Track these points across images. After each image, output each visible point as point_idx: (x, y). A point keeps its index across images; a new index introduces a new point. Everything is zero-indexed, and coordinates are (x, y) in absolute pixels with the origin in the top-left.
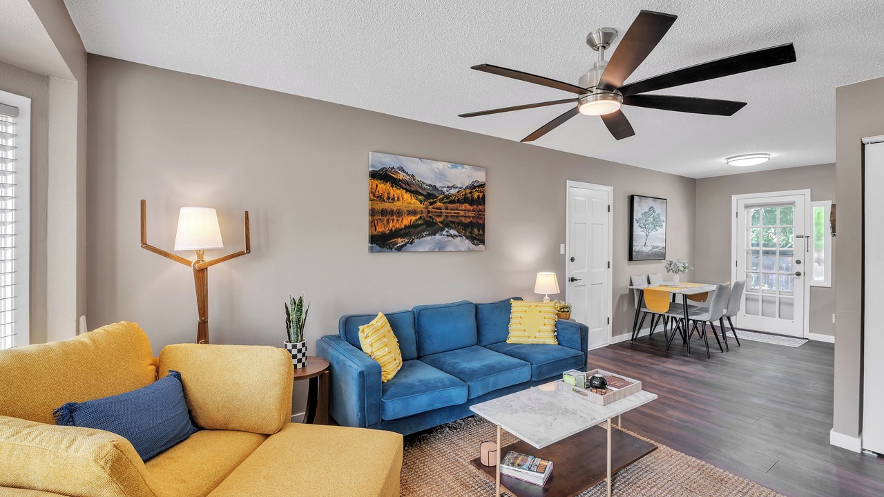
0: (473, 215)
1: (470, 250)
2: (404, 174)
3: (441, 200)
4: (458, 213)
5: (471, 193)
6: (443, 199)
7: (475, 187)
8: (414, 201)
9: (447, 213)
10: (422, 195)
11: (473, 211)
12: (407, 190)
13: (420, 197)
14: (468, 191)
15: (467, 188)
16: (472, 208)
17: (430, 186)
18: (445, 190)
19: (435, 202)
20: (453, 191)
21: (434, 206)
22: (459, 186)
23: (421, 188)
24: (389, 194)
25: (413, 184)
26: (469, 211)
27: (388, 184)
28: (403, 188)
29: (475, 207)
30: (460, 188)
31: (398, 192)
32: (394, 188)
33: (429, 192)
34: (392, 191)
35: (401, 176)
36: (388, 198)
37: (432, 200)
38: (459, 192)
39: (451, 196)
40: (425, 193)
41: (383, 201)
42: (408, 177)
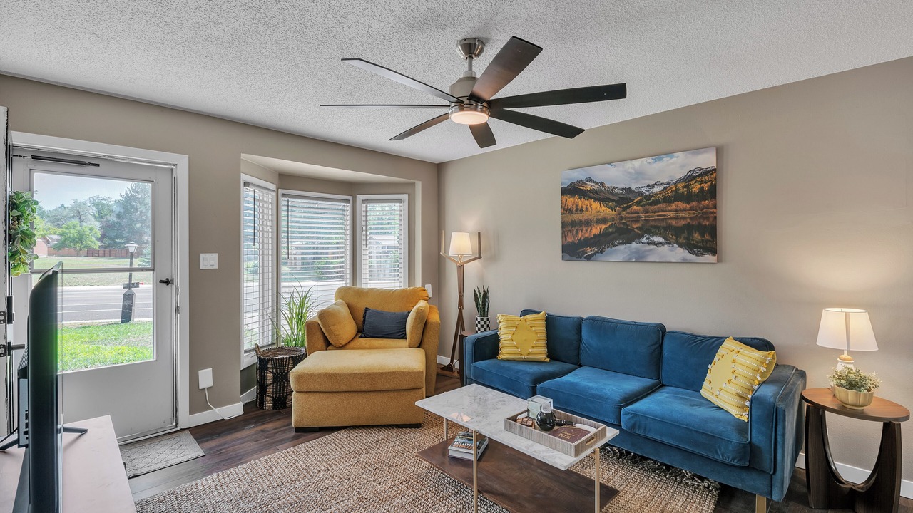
0: (692, 215)
1: (685, 262)
2: (592, 184)
3: (637, 204)
4: (664, 215)
5: (687, 186)
6: (640, 201)
7: (694, 178)
8: (604, 208)
9: (647, 217)
10: (612, 201)
11: (691, 209)
12: (595, 200)
13: (610, 204)
14: (681, 185)
15: (679, 181)
16: (688, 207)
17: (622, 189)
18: (643, 190)
19: (631, 206)
20: (656, 190)
21: (628, 211)
22: (665, 182)
23: (612, 194)
24: (577, 206)
25: (602, 192)
26: (684, 210)
27: (577, 197)
28: (592, 198)
29: (694, 204)
30: (668, 184)
31: (587, 202)
32: (582, 200)
33: (622, 196)
34: (580, 202)
35: (590, 186)
36: (577, 210)
37: (625, 205)
38: (665, 189)
39: (652, 196)
40: (616, 199)
41: (572, 213)
42: (596, 186)
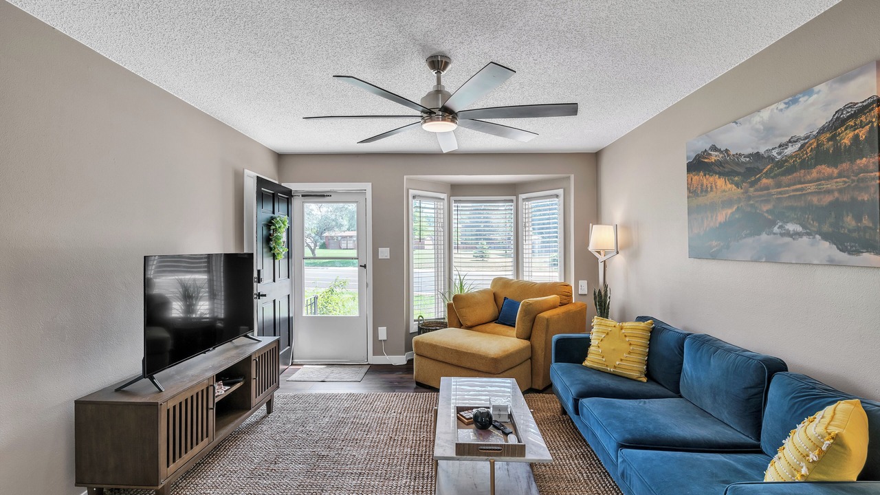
0: (841, 185)
1: (832, 263)
2: (716, 153)
3: (767, 175)
4: (802, 189)
5: (833, 138)
6: (771, 170)
7: (844, 121)
8: (729, 186)
9: (780, 193)
10: (738, 174)
11: (840, 175)
12: (721, 174)
13: (736, 178)
14: (824, 138)
15: (822, 131)
16: (836, 171)
17: (749, 156)
18: (774, 153)
19: (759, 179)
20: (791, 150)
21: (756, 186)
22: (802, 135)
23: (738, 164)
24: (702, 185)
25: (727, 162)
26: (830, 178)
27: (702, 173)
28: (716, 173)
29: (845, 166)
30: (806, 138)
31: (711, 179)
32: (707, 176)
33: (748, 166)
34: (705, 180)
35: (715, 156)
36: (702, 191)
37: (753, 179)
38: (802, 146)
39: (786, 161)
40: (742, 170)
41: (698, 196)
42: (721, 156)
